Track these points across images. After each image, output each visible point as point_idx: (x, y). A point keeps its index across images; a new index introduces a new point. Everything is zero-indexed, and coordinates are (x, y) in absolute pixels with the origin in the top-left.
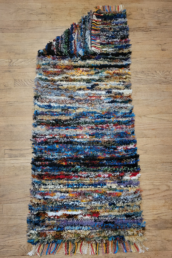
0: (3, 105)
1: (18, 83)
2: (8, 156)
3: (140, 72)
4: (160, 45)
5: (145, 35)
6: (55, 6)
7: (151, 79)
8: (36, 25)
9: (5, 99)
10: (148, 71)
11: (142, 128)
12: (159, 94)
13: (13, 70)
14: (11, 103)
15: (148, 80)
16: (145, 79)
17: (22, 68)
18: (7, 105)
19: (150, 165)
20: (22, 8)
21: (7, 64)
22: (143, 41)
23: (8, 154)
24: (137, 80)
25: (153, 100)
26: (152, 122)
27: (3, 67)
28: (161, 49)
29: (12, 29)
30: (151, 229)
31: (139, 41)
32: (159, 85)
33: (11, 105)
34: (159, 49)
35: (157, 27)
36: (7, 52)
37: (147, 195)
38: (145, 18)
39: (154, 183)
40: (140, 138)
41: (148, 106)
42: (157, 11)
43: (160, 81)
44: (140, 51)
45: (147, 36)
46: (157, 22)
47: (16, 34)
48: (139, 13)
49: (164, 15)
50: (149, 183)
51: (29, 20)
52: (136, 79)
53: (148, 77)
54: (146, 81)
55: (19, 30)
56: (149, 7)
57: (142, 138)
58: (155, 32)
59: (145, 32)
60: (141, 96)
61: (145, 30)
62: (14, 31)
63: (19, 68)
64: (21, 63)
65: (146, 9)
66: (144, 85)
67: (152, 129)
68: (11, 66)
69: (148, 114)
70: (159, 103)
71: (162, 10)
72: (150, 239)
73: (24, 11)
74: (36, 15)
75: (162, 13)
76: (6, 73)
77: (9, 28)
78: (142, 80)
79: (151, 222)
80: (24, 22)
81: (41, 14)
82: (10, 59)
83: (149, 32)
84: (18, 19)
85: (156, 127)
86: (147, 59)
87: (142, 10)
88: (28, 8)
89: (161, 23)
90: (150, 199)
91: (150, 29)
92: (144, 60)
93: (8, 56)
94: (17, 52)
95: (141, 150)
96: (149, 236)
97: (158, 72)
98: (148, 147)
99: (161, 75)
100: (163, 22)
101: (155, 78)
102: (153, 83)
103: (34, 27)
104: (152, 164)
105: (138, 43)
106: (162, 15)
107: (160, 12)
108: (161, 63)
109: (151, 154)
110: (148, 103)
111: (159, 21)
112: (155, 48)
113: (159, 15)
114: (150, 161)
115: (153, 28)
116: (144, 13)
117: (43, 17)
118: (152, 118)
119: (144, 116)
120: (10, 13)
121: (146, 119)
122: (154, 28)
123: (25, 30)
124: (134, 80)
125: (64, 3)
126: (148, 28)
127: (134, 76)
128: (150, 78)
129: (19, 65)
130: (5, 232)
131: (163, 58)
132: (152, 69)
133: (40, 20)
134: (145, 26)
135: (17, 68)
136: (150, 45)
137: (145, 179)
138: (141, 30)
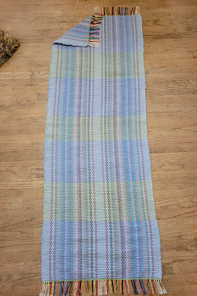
0: (27, 122)
1: (41, 97)
2: (36, 176)
3: (172, 81)
4: (191, 53)
5: (175, 42)
6: (77, 13)
7: (184, 89)
8: (57, 34)
9: (29, 115)
10: (180, 80)
11: (178, 142)
12: (194, 105)
13: (36, 83)
14: (35, 120)
15: (181, 90)
16: (177, 89)
17: (44, 81)
18: (31, 121)
19: (188, 181)
20: (42, 16)
21: (28, 77)
22: (172, 49)
23: (35, 174)
24: (169, 90)
25: (188, 111)
26: (187, 135)
27: (24, 81)
28: (192, 56)
29: (32, 39)
30: (193, 249)
31: (168, 49)
32: (192, 95)
33: (35, 121)
34: (190, 56)
35: (188, 33)
36: (28, 64)
37: (187, 213)
38: (173, 24)
39: (193, 200)
40: (176, 152)
41: (182, 118)
42: (186, 16)
43: (193, 91)
44: (171, 59)
45: (177, 43)
46: (187, 28)
47: (36, 44)
48: (167, 18)
49: (193, 20)
50: (189, 200)
51: (49, 29)
52: (167, 89)
53: (181, 87)
54: (179, 92)
55: (40, 40)
56: (178, 12)
57: (178, 152)
58: (185, 39)
59: (174, 39)
60: (174, 107)
61: (174, 36)
62: (34, 41)
63: (42, 81)
64: (44, 76)
65: (174, 15)
66: (177, 96)
67: (188, 142)
68: (32, 79)
69: (183, 126)
70: (193, 114)
71: (191, 15)
72: (193, 260)
73: (44, 19)
74: (57, 24)
75: (192, 18)
76: (28, 87)
77: (29, 38)
78: (174, 90)
79: (193, 242)
80: (44, 31)
81: (62, 22)
82: (32, 72)
83: (179, 38)
84: (37, 28)
85: (192, 140)
86: (178, 68)
87: (170, 15)
88: (47, 16)
89: (191, 29)
90: (190, 217)
91: (180, 35)
92: (175, 69)
93: (29, 69)
94: (39, 64)
95: (178, 165)
96: (191, 256)
97: (191, 81)
98: (185, 161)
99: (194, 84)
100: (193, 27)
101: (188, 87)
102: (186, 93)
103: (55, 37)
104: (190, 180)
105: (168, 50)
106: (192, 20)
107: (189, 17)
108: (193, 71)
109: (188, 169)
110: (182, 114)
111: (188, 27)
112: (186, 56)
113: (188, 21)
114: (188, 177)
115: (182, 34)
116: (172, 18)
117: (65, 26)
118: (188, 130)
119: (179, 128)
120: (29, 22)
121: (181, 131)
122: (184, 34)
123: (45, 40)
124: (166, 90)
125: (87, 9)
126: (178, 34)
127: (165, 86)
128: (182, 88)
129: (42, 78)
130: (36, 258)
131: (195, 66)
132: (184, 78)
133: (61, 29)
134: (174, 33)
135: (39, 81)
136: (181, 52)
137: (184, 196)
138: (171, 37)
